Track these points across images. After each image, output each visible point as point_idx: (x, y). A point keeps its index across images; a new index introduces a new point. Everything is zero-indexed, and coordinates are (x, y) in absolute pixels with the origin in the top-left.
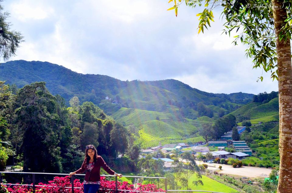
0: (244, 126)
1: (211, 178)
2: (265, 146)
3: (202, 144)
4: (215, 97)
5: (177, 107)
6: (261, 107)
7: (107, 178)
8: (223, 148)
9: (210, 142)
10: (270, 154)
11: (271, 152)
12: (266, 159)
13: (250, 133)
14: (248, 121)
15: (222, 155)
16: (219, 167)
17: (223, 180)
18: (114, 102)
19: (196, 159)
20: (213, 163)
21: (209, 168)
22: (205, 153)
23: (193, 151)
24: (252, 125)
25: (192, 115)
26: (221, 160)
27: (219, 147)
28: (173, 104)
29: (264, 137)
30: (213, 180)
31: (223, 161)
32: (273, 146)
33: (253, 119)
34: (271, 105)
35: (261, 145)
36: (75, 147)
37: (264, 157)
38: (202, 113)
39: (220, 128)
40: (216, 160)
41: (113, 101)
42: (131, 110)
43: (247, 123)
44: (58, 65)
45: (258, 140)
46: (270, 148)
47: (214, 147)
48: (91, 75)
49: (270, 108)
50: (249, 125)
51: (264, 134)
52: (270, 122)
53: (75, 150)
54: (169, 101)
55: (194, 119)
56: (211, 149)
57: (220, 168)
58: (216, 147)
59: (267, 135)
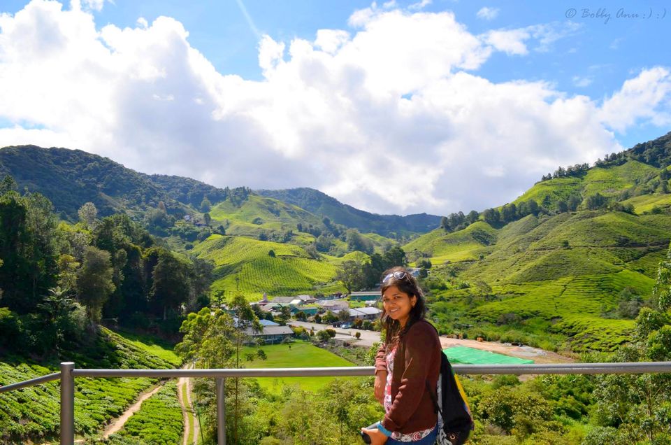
0: (419, 267)
1: (336, 353)
2: (448, 300)
3: (340, 297)
4: (380, 220)
5: (310, 235)
6: (452, 236)
7: (125, 353)
8: (372, 302)
9: (354, 294)
10: (454, 313)
11: (454, 310)
12: (444, 321)
13: (426, 279)
14: (427, 260)
15: (369, 315)
16: (355, 334)
17: (356, 356)
18: (199, 225)
19: (322, 321)
20: (349, 328)
21: (337, 337)
22: (337, 312)
23: (321, 309)
24: (433, 266)
25: (337, 249)
26: (363, 323)
27: (367, 302)
28: (305, 231)
29: (448, 285)
30: (338, 357)
31: (367, 324)
32: (461, 300)
33: (437, 256)
34: (469, 233)
35: (441, 299)
36: (59, 293)
37: (442, 318)
38: (354, 247)
39: (374, 269)
40: (355, 323)
41: (198, 223)
42: (228, 239)
43: (424, 263)
44: (99, 157)
45: (437, 290)
46: (455, 303)
47: (359, 302)
48: (162, 176)
49: (467, 238)
50: (428, 265)
51: (449, 281)
52: (463, 261)
53: (59, 298)
54: (298, 225)
55: (339, 256)
56: (352, 305)
57: (358, 335)
58: (362, 302)
59: (453, 283)
